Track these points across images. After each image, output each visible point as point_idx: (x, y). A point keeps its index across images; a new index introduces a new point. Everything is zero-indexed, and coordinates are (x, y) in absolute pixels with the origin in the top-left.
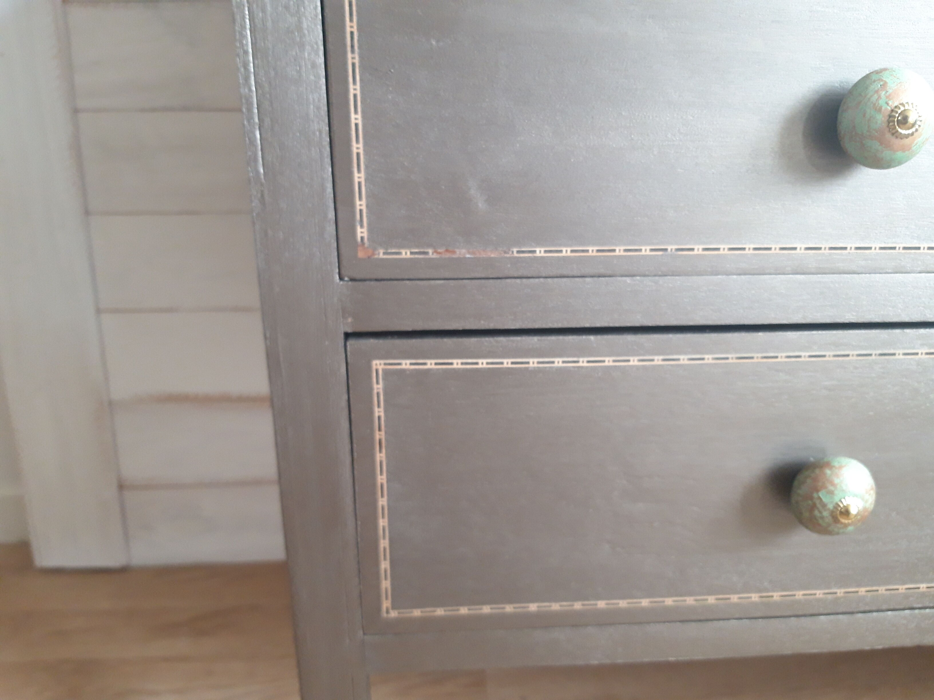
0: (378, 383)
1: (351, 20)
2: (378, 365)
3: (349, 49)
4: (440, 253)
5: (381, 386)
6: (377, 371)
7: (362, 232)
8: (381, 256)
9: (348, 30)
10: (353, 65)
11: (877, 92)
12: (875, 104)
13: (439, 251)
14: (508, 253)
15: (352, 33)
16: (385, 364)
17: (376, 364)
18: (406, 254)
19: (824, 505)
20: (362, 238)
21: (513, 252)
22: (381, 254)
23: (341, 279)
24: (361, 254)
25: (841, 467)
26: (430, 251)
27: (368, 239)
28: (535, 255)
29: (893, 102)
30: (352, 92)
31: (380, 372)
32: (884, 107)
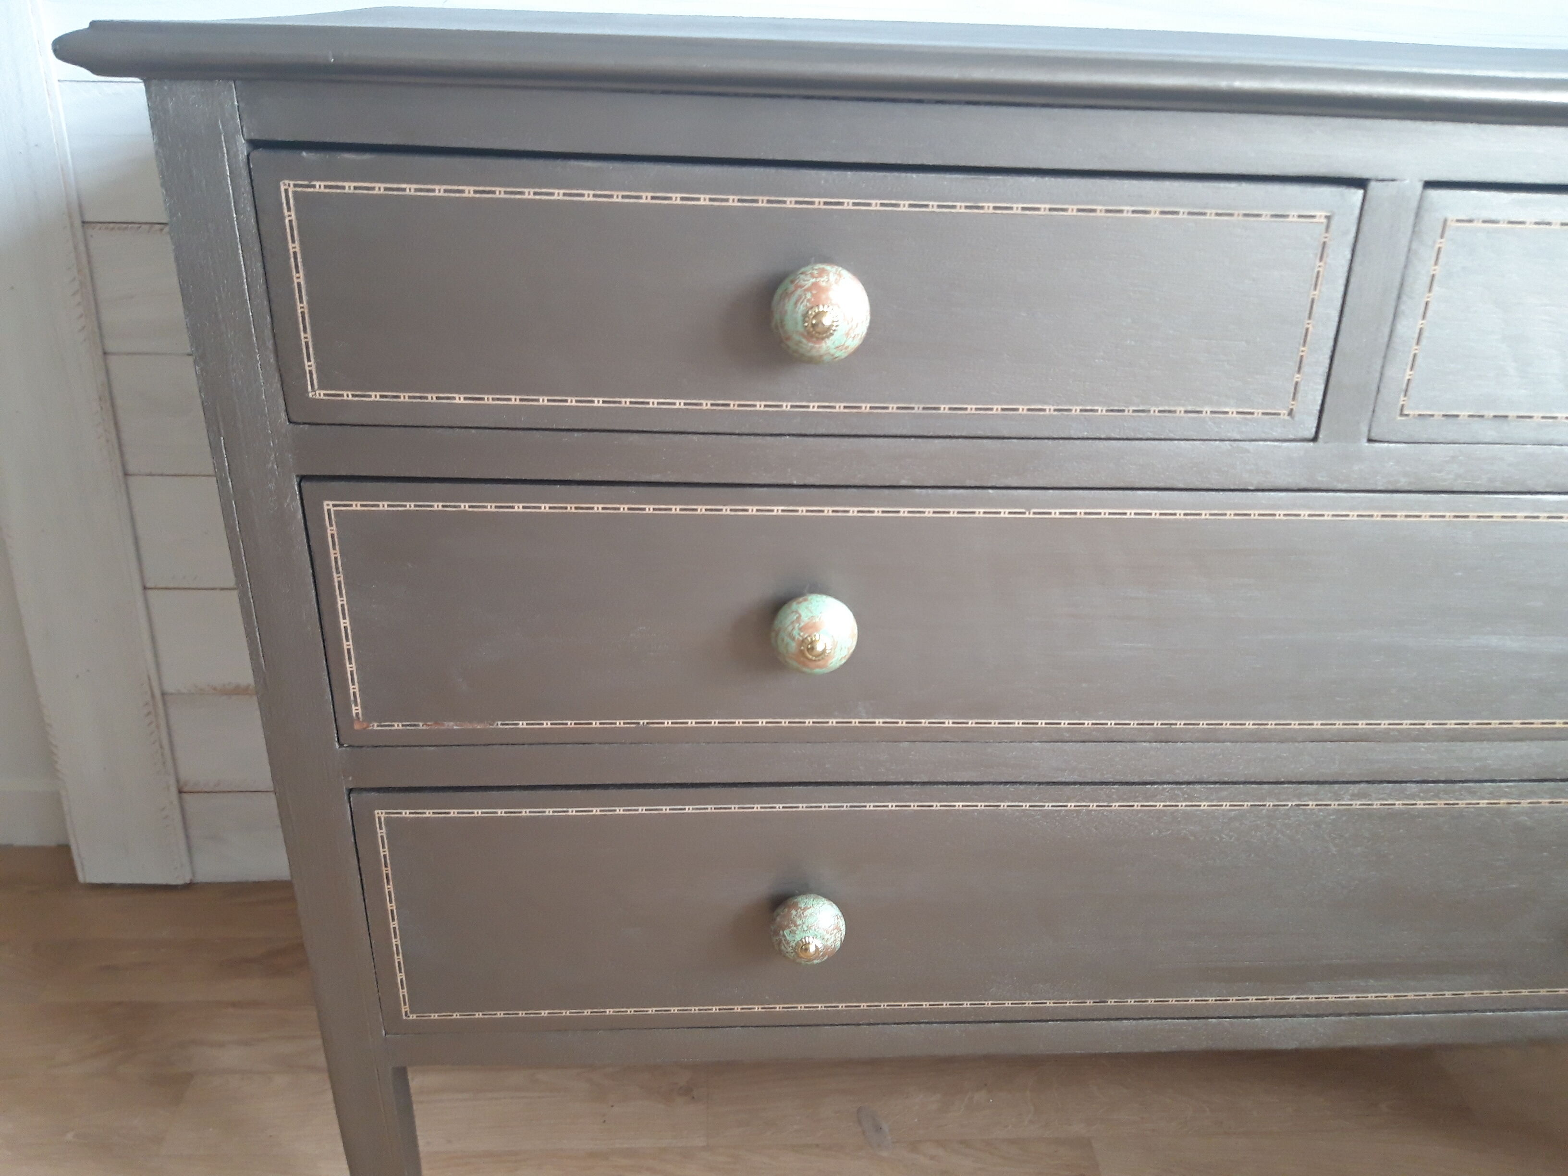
0: (381, 828)
1: (334, 549)
2: (380, 814)
3: (334, 570)
4: (429, 725)
5: (384, 830)
6: (379, 819)
7: (356, 710)
8: (375, 728)
9: (333, 557)
10: (339, 582)
11: (792, 622)
12: (790, 634)
13: (429, 723)
14: (492, 725)
15: (336, 558)
16: (386, 813)
17: (378, 813)
18: (398, 726)
19: (788, 943)
20: (357, 714)
21: (497, 724)
22: (375, 726)
23: (341, 745)
24: (357, 727)
25: (805, 909)
26: (421, 724)
27: (362, 715)
28: (518, 727)
29: (804, 635)
30: (339, 603)
31: (383, 819)
32: (797, 637)
